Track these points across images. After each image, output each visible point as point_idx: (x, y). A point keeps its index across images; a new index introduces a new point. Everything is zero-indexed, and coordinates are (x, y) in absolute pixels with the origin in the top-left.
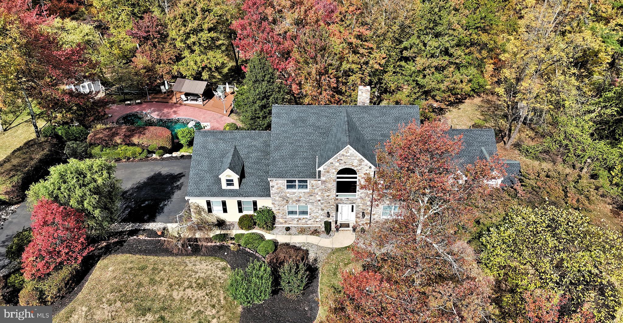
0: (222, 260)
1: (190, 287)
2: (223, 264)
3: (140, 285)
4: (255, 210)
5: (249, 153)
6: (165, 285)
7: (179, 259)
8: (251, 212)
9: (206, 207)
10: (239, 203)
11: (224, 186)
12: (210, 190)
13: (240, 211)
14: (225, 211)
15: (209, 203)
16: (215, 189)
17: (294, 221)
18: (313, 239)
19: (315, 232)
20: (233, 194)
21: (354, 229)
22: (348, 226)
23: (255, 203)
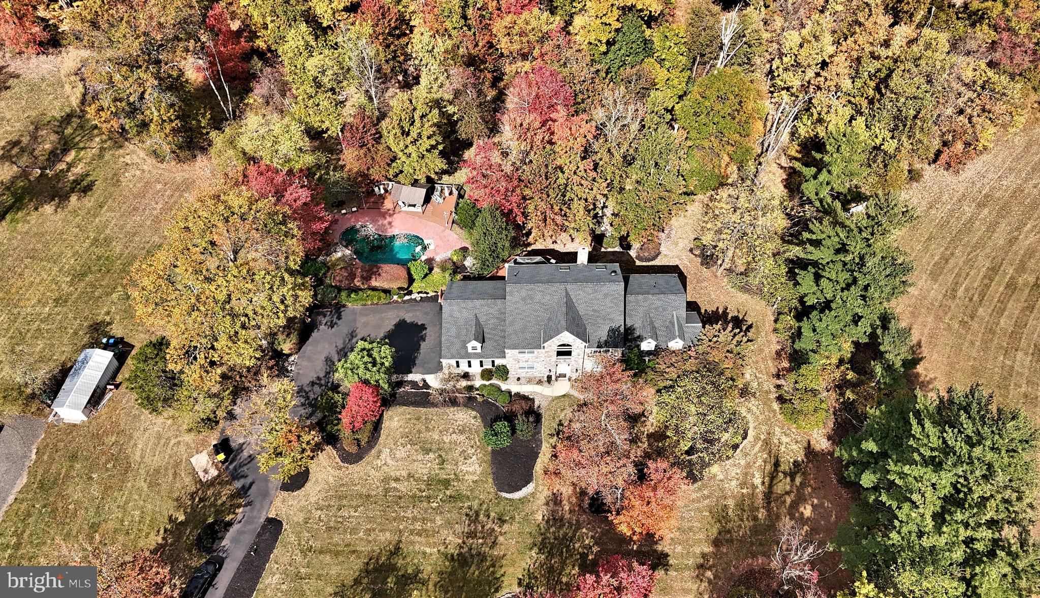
0: (473, 409)
1: (454, 432)
2: (474, 413)
3: (419, 432)
4: (493, 365)
5: (487, 320)
6: (437, 432)
7: (441, 410)
8: (490, 367)
9: (455, 365)
10: (481, 362)
11: (470, 350)
12: (459, 353)
13: (482, 366)
14: (470, 366)
15: (457, 362)
16: (463, 352)
17: (522, 374)
18: (538, 389)
19: (540, 382)
20: (476, 356)
21: (569, 380)
22: (565, 376)
23: (493, 362)
